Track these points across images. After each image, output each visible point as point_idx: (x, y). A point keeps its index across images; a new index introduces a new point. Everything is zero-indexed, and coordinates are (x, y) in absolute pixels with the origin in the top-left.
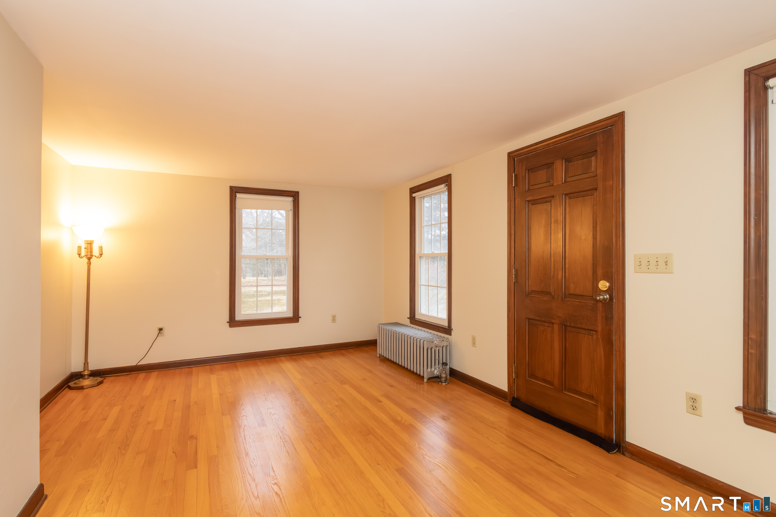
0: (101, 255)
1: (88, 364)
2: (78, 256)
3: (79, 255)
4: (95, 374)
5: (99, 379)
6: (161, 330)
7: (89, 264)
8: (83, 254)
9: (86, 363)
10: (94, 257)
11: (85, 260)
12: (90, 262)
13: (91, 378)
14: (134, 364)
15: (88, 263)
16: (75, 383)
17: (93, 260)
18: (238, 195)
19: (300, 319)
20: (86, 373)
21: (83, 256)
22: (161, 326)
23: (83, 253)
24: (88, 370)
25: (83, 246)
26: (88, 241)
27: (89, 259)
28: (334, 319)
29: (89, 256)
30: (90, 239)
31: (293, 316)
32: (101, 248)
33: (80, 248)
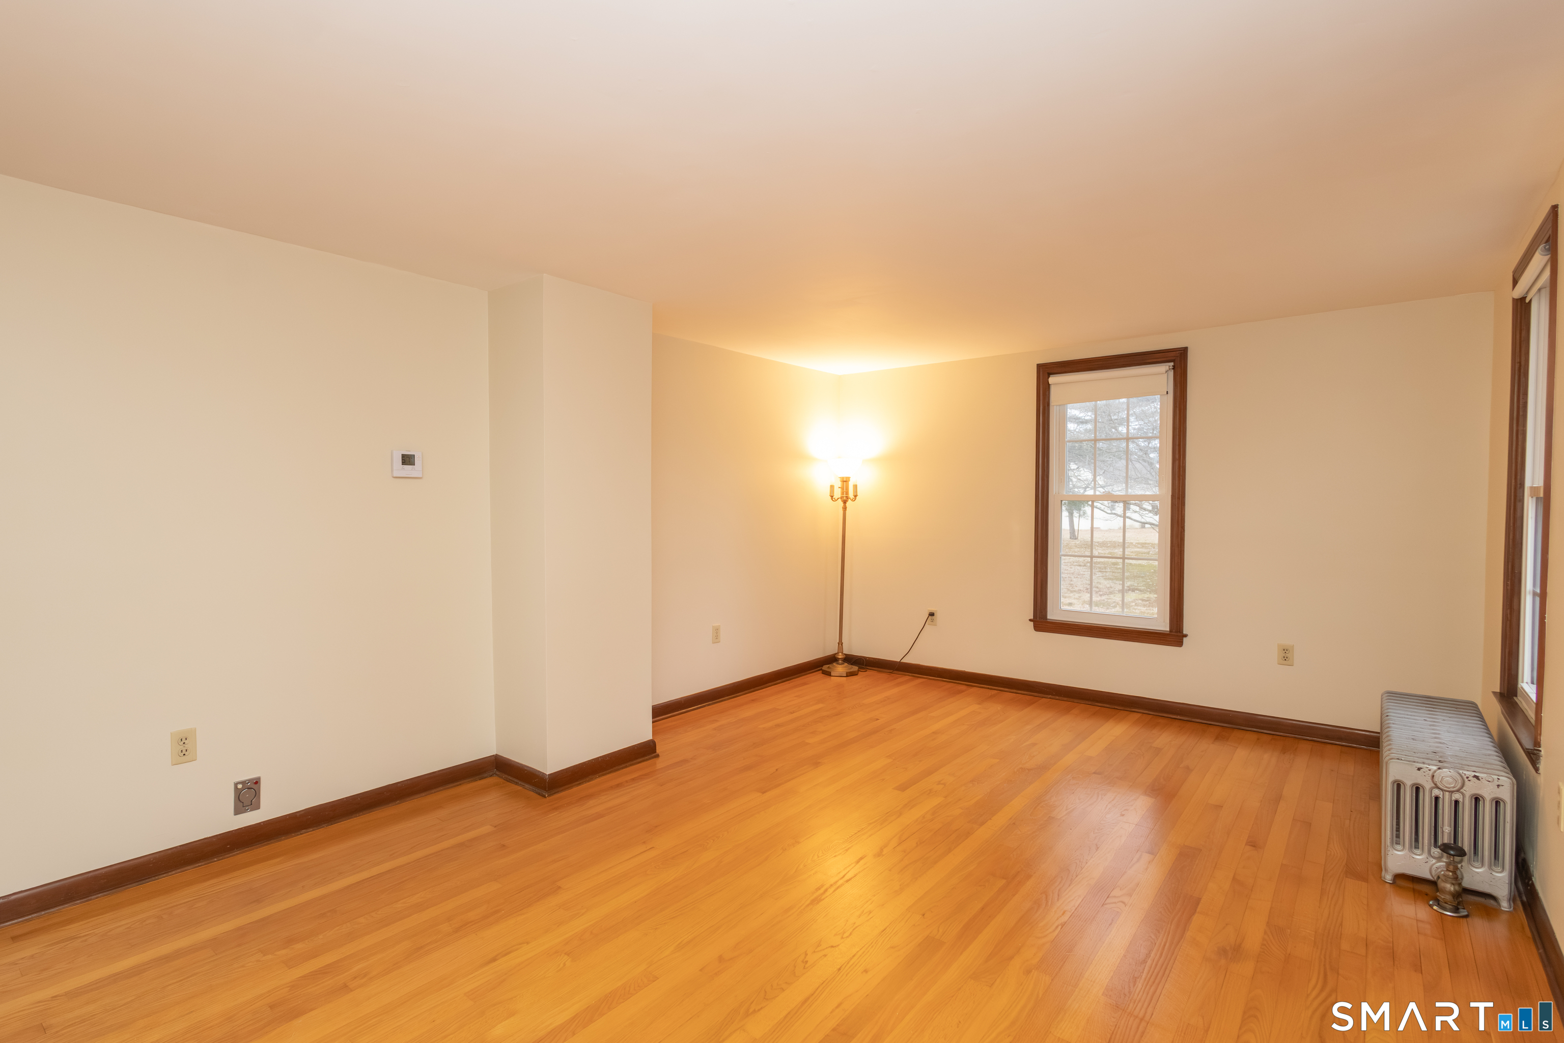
0: (856, 496)
1: (842, 644)
2: (830, 498)
3: (832, 497)
4: (850, 660)
5: (855, 668)
6: (932, 614)
7: (845, 508)
8: (836, 497)
9: (840, 643)
10: (849, 500)
11: (840, 503)
12: (846, 506)
13: (846, 664)
14: (897, 659)
15: (843, 508)
16: (829, 667)
17: (849, 503)
18: (1052, 380)
19: (1185, 639)
20: (840, 656)
21: (836, 499)
22: (932, 609)
23: (838, 493)
24: (842, 653)
25: (837, 484)
26: (843, 478)
27: (845, 502)
28: (1286, 655)
29: (845, 498)
30: (845, 475)
31: (1171, 631)
32: (855, 487)
33: (832, 487)
